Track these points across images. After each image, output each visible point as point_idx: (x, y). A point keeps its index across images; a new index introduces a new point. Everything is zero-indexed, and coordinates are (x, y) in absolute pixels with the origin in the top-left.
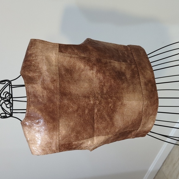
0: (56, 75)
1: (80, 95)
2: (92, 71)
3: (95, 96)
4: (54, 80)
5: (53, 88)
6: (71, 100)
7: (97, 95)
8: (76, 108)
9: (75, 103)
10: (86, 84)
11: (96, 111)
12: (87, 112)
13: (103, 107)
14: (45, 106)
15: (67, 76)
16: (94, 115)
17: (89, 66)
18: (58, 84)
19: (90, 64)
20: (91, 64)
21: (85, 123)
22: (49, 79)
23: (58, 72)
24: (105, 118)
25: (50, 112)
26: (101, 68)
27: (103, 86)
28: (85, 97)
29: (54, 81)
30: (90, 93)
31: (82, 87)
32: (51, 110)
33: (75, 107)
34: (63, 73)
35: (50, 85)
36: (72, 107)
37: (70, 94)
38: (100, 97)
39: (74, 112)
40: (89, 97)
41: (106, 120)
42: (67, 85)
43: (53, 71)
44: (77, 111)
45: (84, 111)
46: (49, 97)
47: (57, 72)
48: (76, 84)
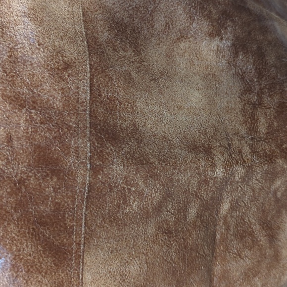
0: (73, 41)
1: (176, 141)
2: (216, 43)
3: (229, 145)
4: (67, 66)
5: (58, 104)
6: (140, 161)
7: (236, 142)
8: (157, 197)
9: (154, 176)
10: (197, 94)
11: (225, 207)
12: (193, 212)
13: (253, 191)
14: (19, 189)
15: (122, 53)
16: (215, 226)
17: (209, 16)
18: (85, 86)
19: (210, 12)
20: (214, 11)
21: (183, 260)
22: (39, 57)
23: (80, 28)
24: (251, 234)
25: (42, 222)
26: (250, 33)
27: (254, 105)
28: (194, 148)
29: (65, 69)
30: (211, 131)
31: (180, 108)
32: (46, 209)
33: (154, 194)
34: (104, 36)
35: (46, 87)
36: (141, 194)
37: (135, 133)
38: (246, 149)
39: (145, 215)
40: (208, 151)
41: (255, 242)
42: (122, 93)
43: (60, 21)
44: (158, 209)
45: (184, 210)
46: (39, 147)
47: (77, 27)
48: (160, 92)
